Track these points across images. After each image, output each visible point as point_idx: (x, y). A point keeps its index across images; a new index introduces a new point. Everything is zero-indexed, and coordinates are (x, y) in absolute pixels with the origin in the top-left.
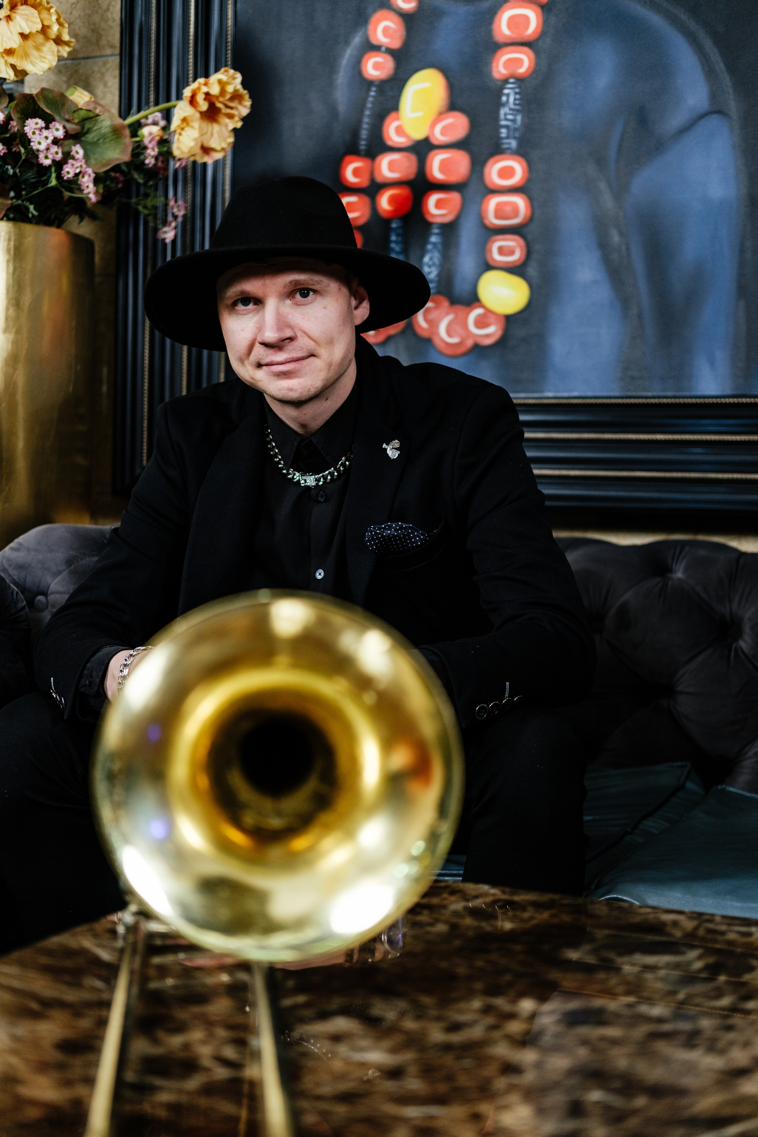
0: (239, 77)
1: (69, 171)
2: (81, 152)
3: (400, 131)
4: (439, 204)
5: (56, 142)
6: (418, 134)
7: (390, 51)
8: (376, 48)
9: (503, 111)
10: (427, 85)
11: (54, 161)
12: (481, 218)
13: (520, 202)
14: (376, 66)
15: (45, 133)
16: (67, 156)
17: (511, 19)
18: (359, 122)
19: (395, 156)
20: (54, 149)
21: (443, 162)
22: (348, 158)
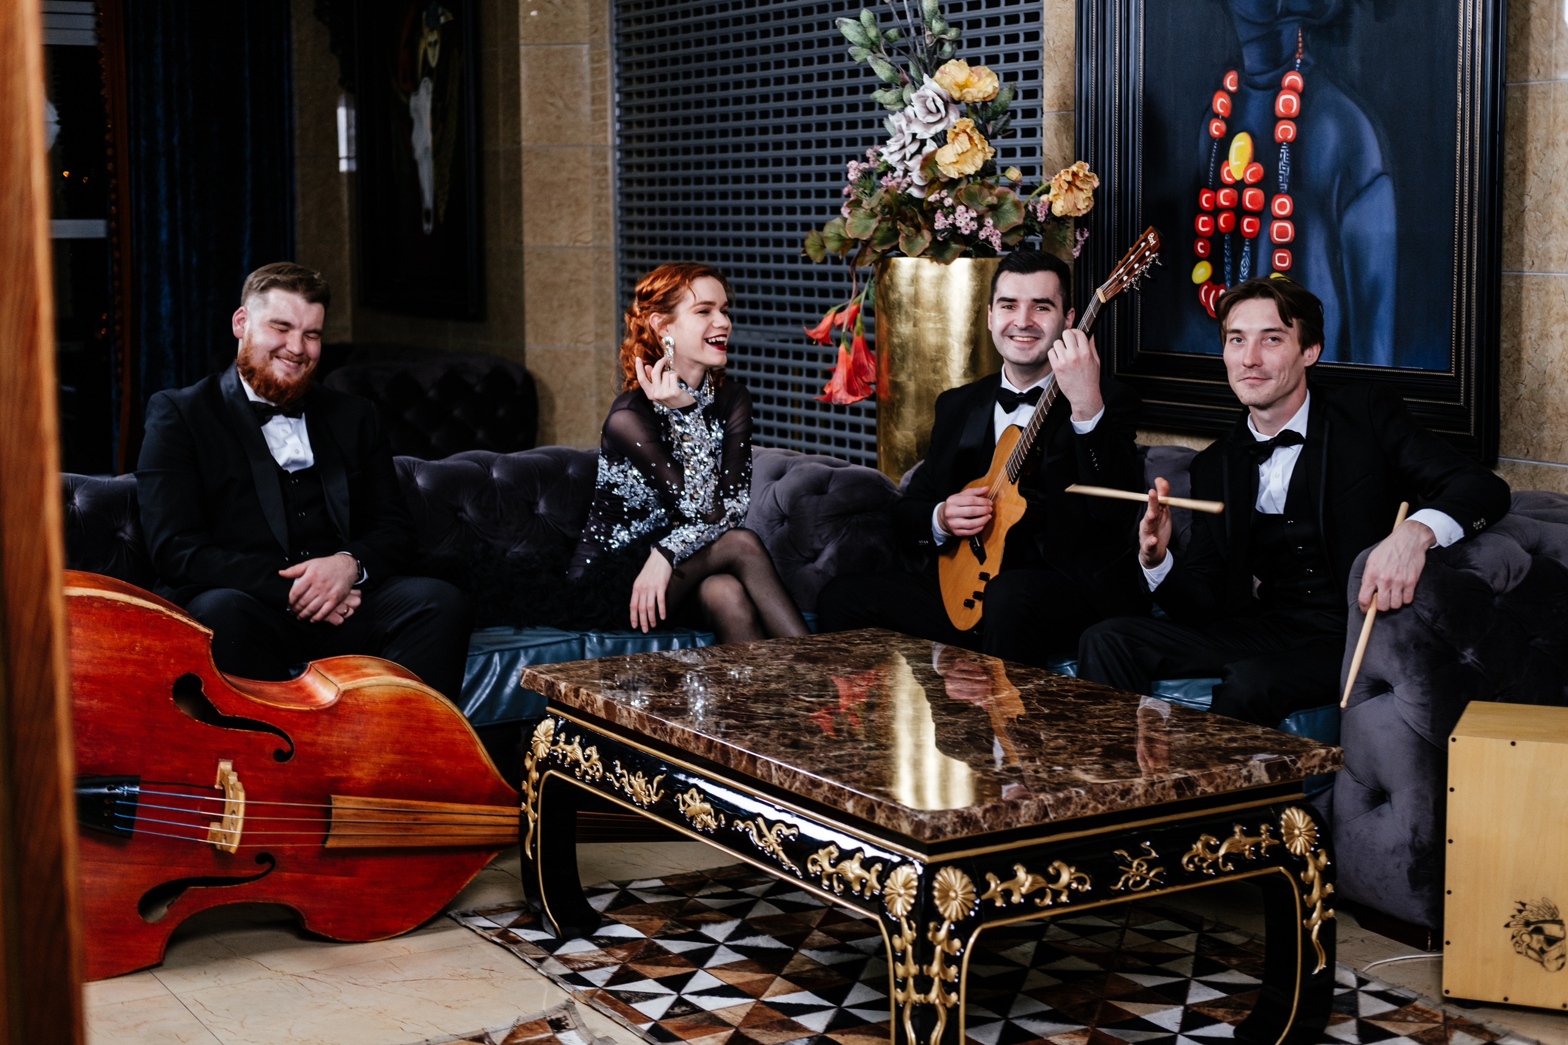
0: (1087, 166)
1: (982, 235)
2: (991, 222)
3: (1229, 174)
4: (1249, 225)
5: (972, 219)
6: (1238, 176)
7: (1224, 119)
8: (1216, 116)
9: (1281, 164)
10: (1242, 143)
11: (972, 231)
12: (1270, 236)
13: (1288, 225)
14: (1217, 128)
15: (966, 215)
16: (981, 226)
17: (1285, 100)
18: (1209, 166)
19: (1227, 191)
20: (973, 223)
21: (1250, 196)
22: (1203, 190)
